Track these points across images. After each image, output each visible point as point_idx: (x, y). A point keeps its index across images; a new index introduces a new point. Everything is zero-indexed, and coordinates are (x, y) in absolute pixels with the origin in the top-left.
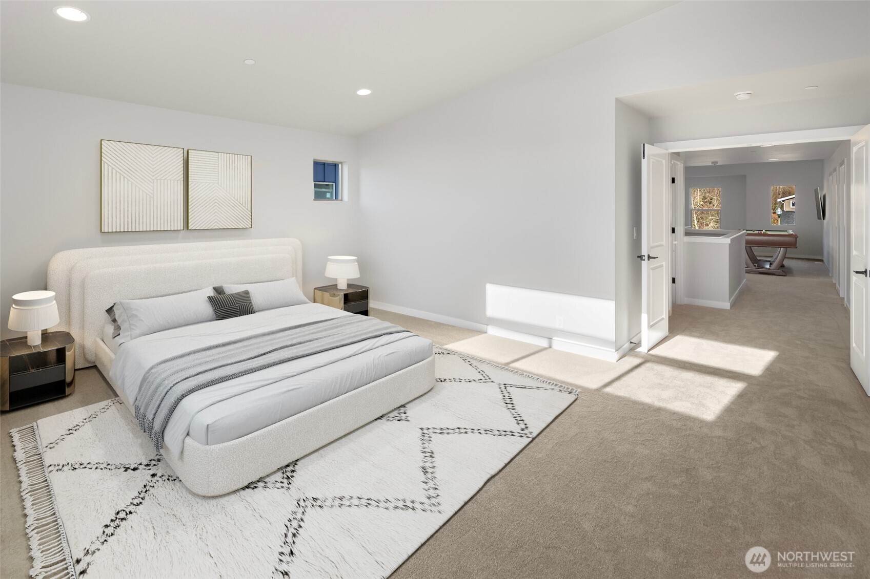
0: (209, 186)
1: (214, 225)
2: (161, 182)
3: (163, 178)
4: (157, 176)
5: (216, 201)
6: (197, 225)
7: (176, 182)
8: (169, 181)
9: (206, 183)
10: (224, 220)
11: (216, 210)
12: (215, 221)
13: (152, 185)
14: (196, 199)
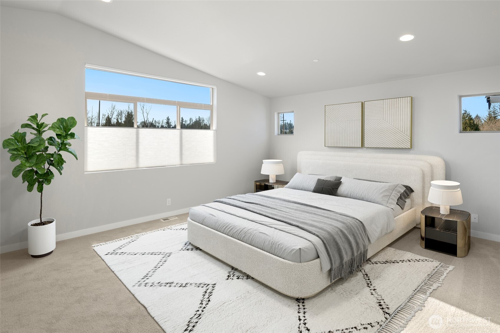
0: (377, 121)
1: (380, 145)
2: (349, 122)
3: (351, 120)
4: (347, 119)
5: (382, 130)
6: (369, 145)
7: (357, 121)
8: (354, 121)
9: (375, 120)
10: (388, 142)
11: (382, 136)
12: (381, 143)
13: (345, 123)
14: (369, 130)
